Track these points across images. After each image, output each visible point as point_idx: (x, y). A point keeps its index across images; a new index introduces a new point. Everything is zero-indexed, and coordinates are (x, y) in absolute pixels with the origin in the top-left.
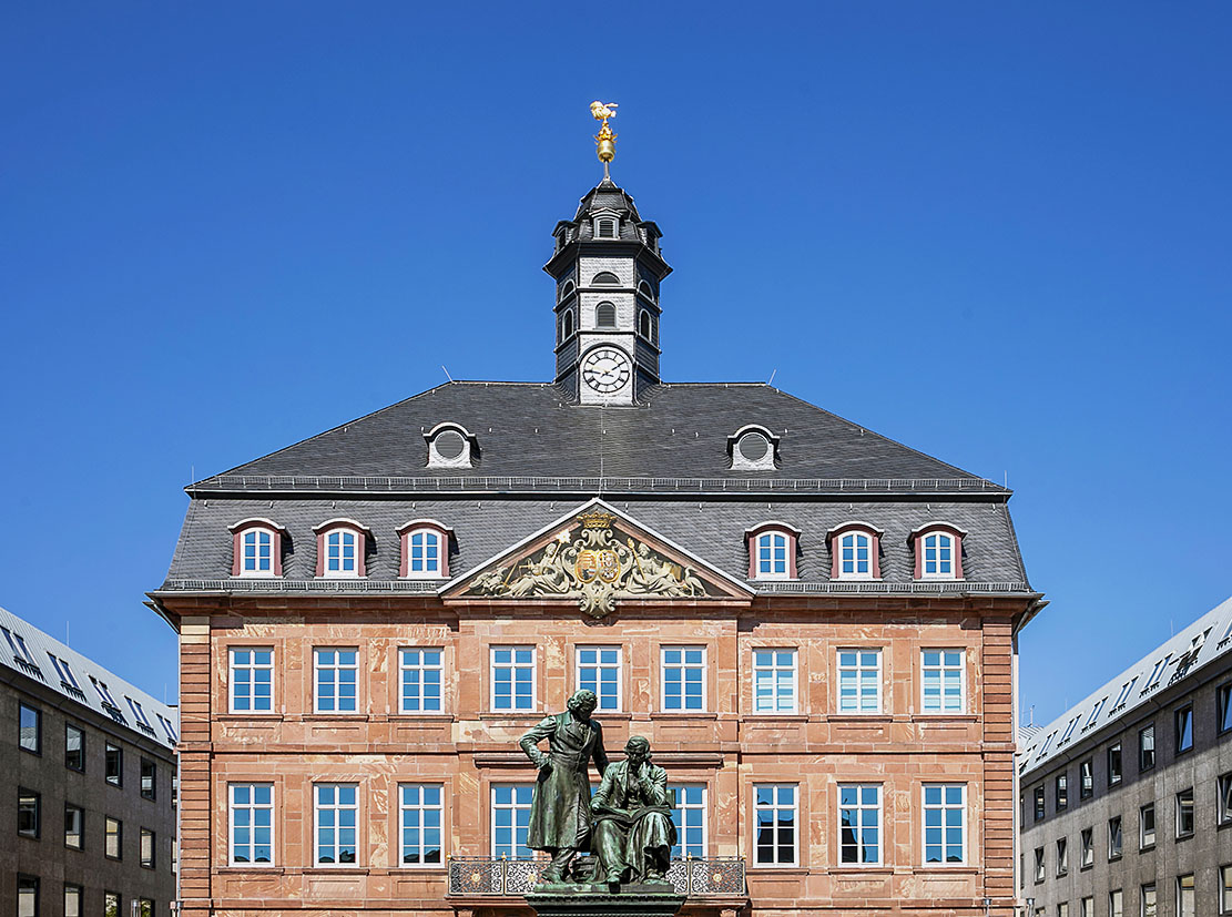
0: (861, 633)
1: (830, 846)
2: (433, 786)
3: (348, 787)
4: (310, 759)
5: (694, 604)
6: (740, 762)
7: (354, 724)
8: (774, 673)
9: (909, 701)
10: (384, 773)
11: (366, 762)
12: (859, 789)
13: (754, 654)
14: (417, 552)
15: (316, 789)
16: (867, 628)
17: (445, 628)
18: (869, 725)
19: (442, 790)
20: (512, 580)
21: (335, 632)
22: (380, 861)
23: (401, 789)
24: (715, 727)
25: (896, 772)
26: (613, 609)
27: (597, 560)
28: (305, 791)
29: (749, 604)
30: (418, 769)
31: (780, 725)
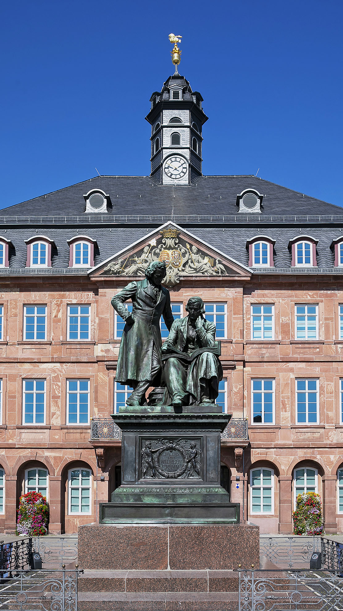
0: (307, 295)
1: (291, 414)
2: (84, 380)
3: (41, 381)
4: (21, 366)
5: (221, 279)
6: (244, 366)
7: (44, 346)
8: (262, 317)
9: (333, 333)
10: (59, 373)
11: (50, 367)
12: (307, 382)
13: (252, 307)
14: (78, 254)
15: (24, 382)
16: (311, 293)
17: (91, 294)
18: (312, 346)
19: (89, 382)
20: (126, 267)
21: (35, 296)
22: (56, 422)
23: (68, 382)
24: (232, 347)
25: (326, 372)
26: (178, 282)
27: (170, 255)
28: (18, 383)
29: (249, 278)
30: (77, 371)
31: (265, 346)
